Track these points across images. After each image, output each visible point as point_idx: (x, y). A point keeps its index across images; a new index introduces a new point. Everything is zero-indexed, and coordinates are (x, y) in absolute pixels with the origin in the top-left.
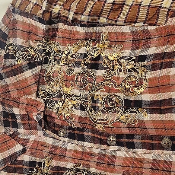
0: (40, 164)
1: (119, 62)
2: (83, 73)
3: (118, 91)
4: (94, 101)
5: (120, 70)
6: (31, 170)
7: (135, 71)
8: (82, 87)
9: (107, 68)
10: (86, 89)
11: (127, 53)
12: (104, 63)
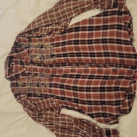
0: (31, 73)
1: (48, 46)
2: (39, 50)
3: (49, 53)
4: (43, 57)
5: (48, 48)
6: (28, 75)
7: (52, 47)
8: (40, 53)
9: (45, 48)
10: (41, 54)
11: (49, 43)
12: (44, 46)
